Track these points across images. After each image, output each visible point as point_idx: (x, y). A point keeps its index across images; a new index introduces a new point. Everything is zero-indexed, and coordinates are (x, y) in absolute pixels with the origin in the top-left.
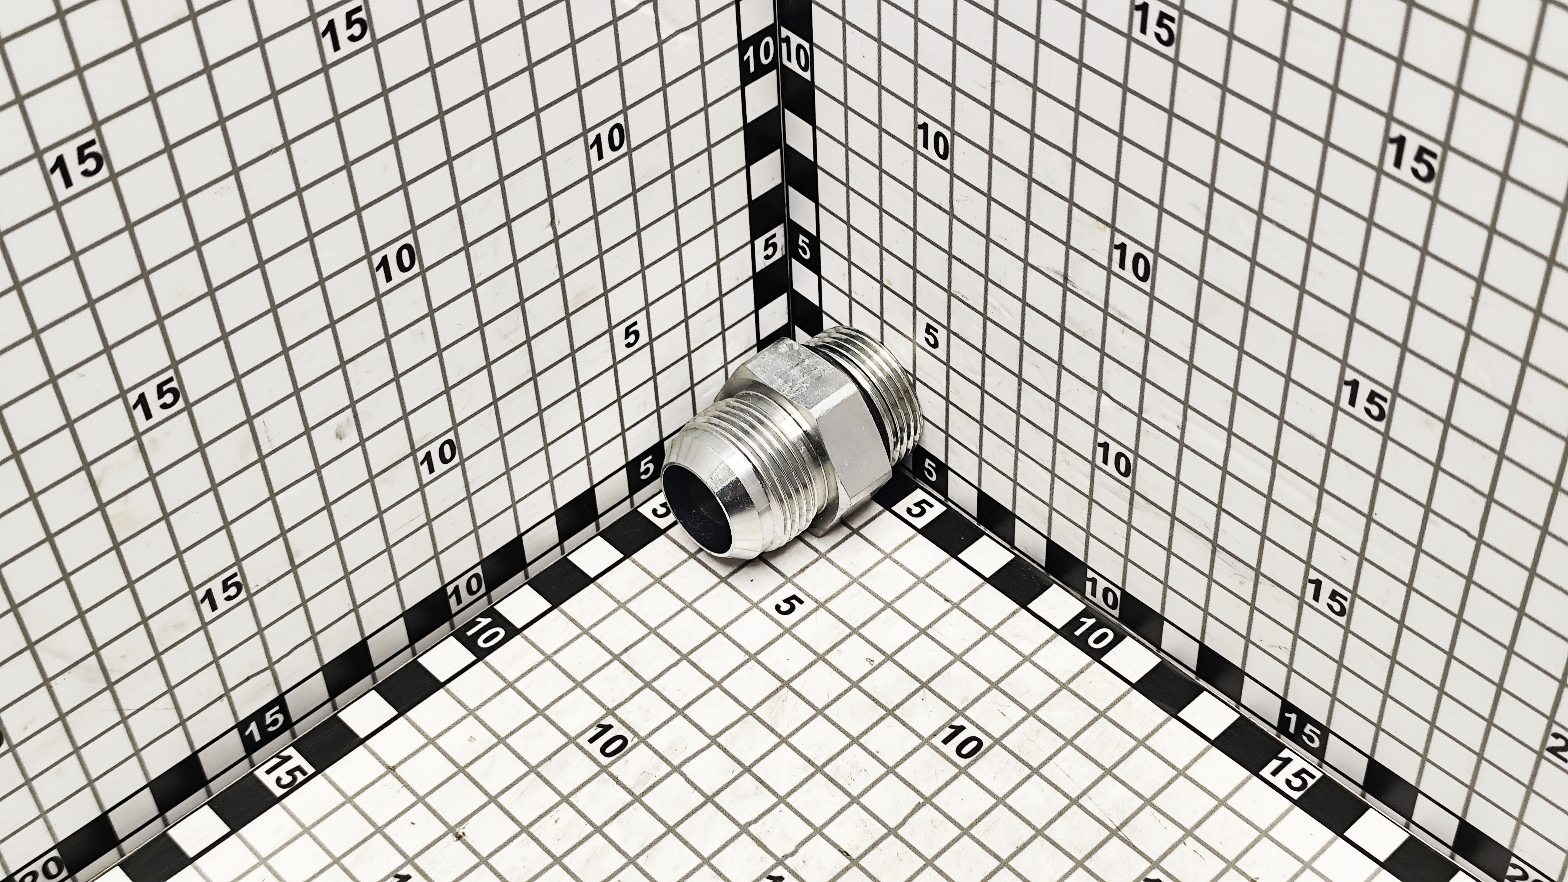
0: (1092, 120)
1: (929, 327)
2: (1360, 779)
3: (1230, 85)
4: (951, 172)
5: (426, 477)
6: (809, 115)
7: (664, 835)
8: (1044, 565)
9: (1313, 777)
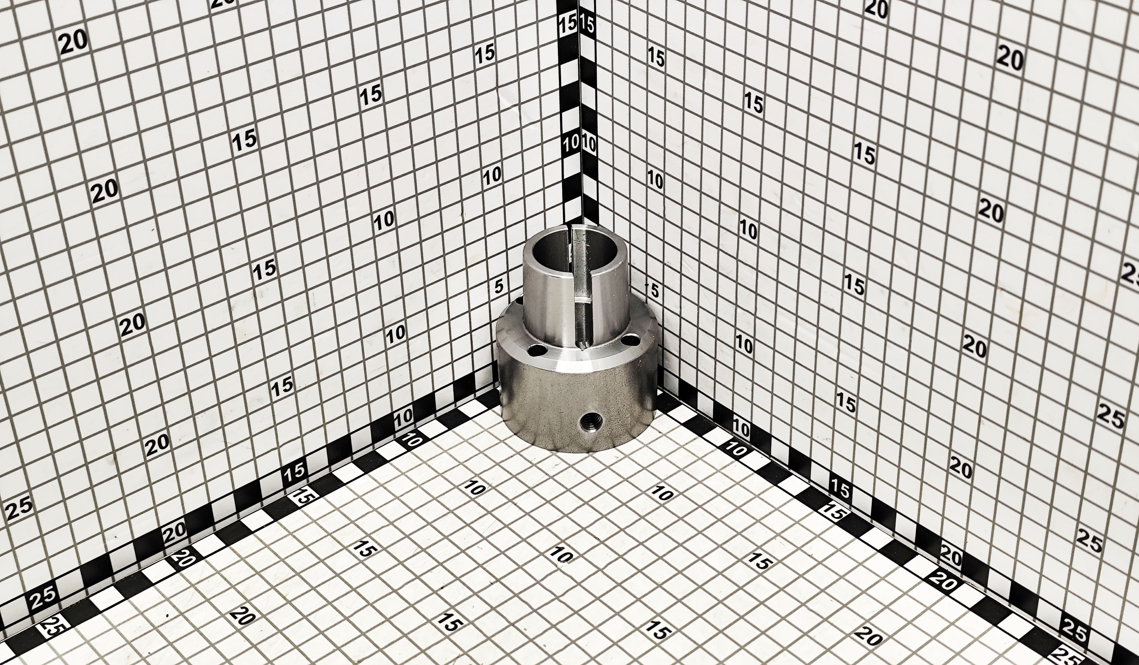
0: (728, 156)
1: (654, 285)
2: (870, 514)
3: (787, 129)
4: (664, 195)
5: (389, 345)
6: (594, 176)
7: (503, 528)
8: (712, 417)
9: (846, 513)
